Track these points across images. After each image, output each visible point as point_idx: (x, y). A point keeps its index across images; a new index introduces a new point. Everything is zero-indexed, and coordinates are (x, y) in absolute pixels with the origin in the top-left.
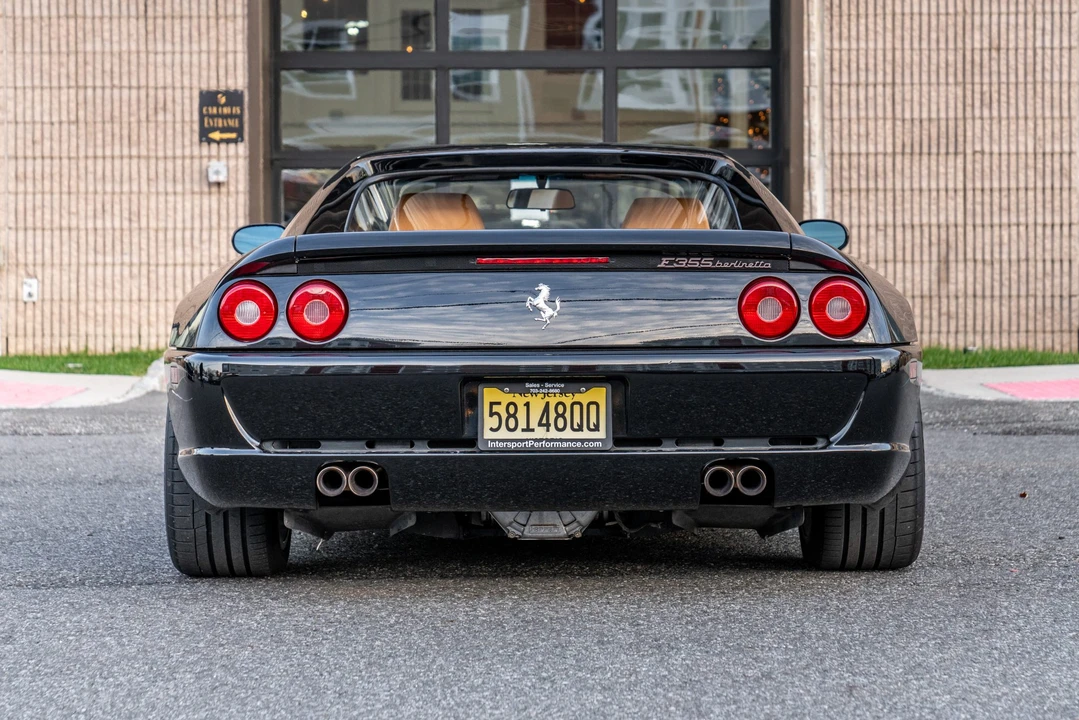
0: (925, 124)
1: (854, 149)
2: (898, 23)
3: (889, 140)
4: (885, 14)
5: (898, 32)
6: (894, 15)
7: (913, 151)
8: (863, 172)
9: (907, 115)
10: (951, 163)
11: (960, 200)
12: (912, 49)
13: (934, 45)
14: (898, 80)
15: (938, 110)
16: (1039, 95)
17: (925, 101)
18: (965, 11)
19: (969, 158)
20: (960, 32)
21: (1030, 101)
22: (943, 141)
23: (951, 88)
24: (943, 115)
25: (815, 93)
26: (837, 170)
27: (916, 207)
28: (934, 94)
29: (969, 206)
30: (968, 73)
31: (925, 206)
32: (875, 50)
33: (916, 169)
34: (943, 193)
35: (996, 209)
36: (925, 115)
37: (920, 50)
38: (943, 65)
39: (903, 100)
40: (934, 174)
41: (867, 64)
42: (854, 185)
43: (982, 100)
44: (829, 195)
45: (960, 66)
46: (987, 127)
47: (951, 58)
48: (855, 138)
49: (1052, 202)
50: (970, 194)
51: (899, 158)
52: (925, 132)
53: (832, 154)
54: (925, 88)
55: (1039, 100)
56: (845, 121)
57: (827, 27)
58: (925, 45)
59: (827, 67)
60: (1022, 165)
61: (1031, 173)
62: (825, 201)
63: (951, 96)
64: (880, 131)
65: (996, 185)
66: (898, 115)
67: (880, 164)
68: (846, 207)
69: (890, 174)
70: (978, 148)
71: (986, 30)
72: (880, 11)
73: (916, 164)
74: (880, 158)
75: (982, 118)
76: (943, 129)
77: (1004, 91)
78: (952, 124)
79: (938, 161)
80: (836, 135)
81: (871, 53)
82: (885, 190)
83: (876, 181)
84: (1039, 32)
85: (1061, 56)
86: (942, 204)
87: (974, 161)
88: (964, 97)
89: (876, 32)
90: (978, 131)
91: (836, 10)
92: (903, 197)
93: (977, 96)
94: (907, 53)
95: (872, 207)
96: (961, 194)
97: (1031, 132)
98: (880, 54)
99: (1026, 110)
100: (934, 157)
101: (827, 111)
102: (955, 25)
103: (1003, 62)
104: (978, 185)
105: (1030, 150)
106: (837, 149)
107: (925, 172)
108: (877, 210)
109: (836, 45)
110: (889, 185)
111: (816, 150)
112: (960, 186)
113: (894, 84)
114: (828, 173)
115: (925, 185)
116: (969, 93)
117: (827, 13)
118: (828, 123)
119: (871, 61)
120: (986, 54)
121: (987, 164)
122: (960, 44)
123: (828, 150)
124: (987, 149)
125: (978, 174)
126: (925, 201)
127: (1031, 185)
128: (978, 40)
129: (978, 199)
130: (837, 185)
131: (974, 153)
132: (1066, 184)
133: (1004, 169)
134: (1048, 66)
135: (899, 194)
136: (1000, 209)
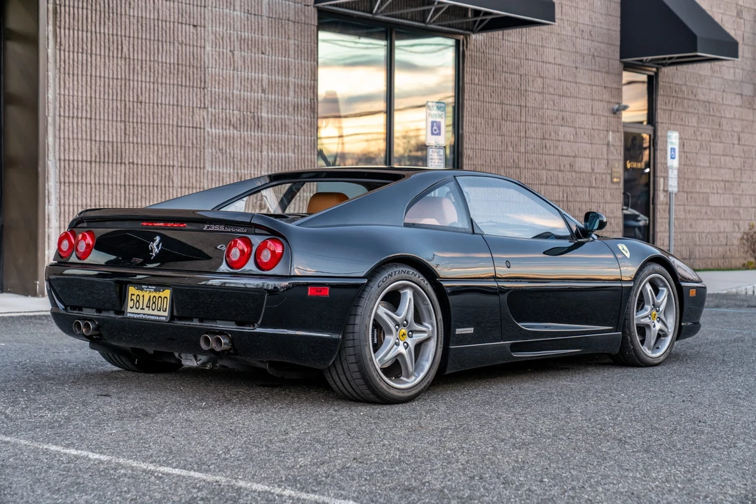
0: (106, 144)
1: (71, 158)
2: (93, 82)
3: (89, 153)
4: (87, 75)
5: (93, 87)
6: (91, 76)
7: (100, 160)
8: (76, 172)
9: (98, 139)
10: (119, 169)
11: (123, 191)
12: (100, 98)
13: (111, 98)
14: (93, 117)
15: (113, 136)
16: (160, 131)
17: (106, 130)
18: (125, 78)
19: (127, 166)
20: (123, 90)
21: (155, 135)
22: (115, 155)
23: (119, 124)
24: (115, 140)
25: (50, 120)
26: (62, 170)
27: (102, 194)
28: (110, 126)
29: (127, 195)
30: (127, 115)
31: (106, 194)
32: (82, 97)
33: (102, 172)
34: (115, 187)
35: (139, 197)
36: (106, 139)
37: (104, 99)
38: (115, 109)
39: (96, 129)
40: (110, 175)
41: (78, 105)
42: (71, 180)
43: (133, 132)
44: (58, 185)
45: (123, 110)
46: (136, 148)
47: (119, 106)
48: (71, 150)
49: (165, 194)
50: (127, 187)
51: (93, 164)
52: (106, 150)
53: (60, 160)
54: (106, 122)
55: (159, 134)
56: (67, 140)
57: (57, 80)
58: (106, 97)
59: (58, 105)
60: (152, 172)
61: (155, 177)
62: (56, 189)
63: (119, 129)
64: (84, 147)
65: (139, 183)
66: (93, 138)
67: (84, 168)
68: (67, 193)
69: (89, 174)
70: (131, 161)
71: (135, 91)
72: (84, 73)
73: (102, 168)
74: (84, 163)
75: (133, 143)
76: (115, 148)
77: (143, 128)
78: (119, 145)
79: (112, 167)
80: (62, 148)
81: (80, 98)
82: (86, 184)
83: (82, 178)
84: (160, 94)
85: (169, 109)
86: (114, 193)
87: (130, 168)
88: (125, 129)
89: (82, 86)
90: (131, 150)
91: (62, 70)
92: (95, 188)
93: (131, 130)
94: (98, 100)
95: (80, 194)
96: (123, 187)
97: (156, 152)
98: (84, 99)
99: (153, 140)
100: (110, 165)
101: (57, 133)
102: (121, 86)
103: (143, 110)
104: (131, 183)
105: (155, 164)
106: (62, 157)
107: (106, 173)
108: (82, 196)
109: (62, 92)
110: (89, 181)
111: (51, 157)
112: (123, 183)
113: (91, 119)
114: (58, 171)
115: (106, 182)
116: (127, 127)
117: (57, 71)
118: (58, 140)
119: (80, 104)
120: (135, 104)
121: (135, 170)
122: (123, 98)
123: (57, 158)
124: (135, 162)
125: (131, 176)
126: (106, 191)
127: (156, 184)
128: (131, 97)
129: (131, 191)
130: (62, 180)
131: (129, 163)
132: (171, 185)
133: (143, 173)
134: (163, 115)
135: (93, 186)
136: (141, 198)
